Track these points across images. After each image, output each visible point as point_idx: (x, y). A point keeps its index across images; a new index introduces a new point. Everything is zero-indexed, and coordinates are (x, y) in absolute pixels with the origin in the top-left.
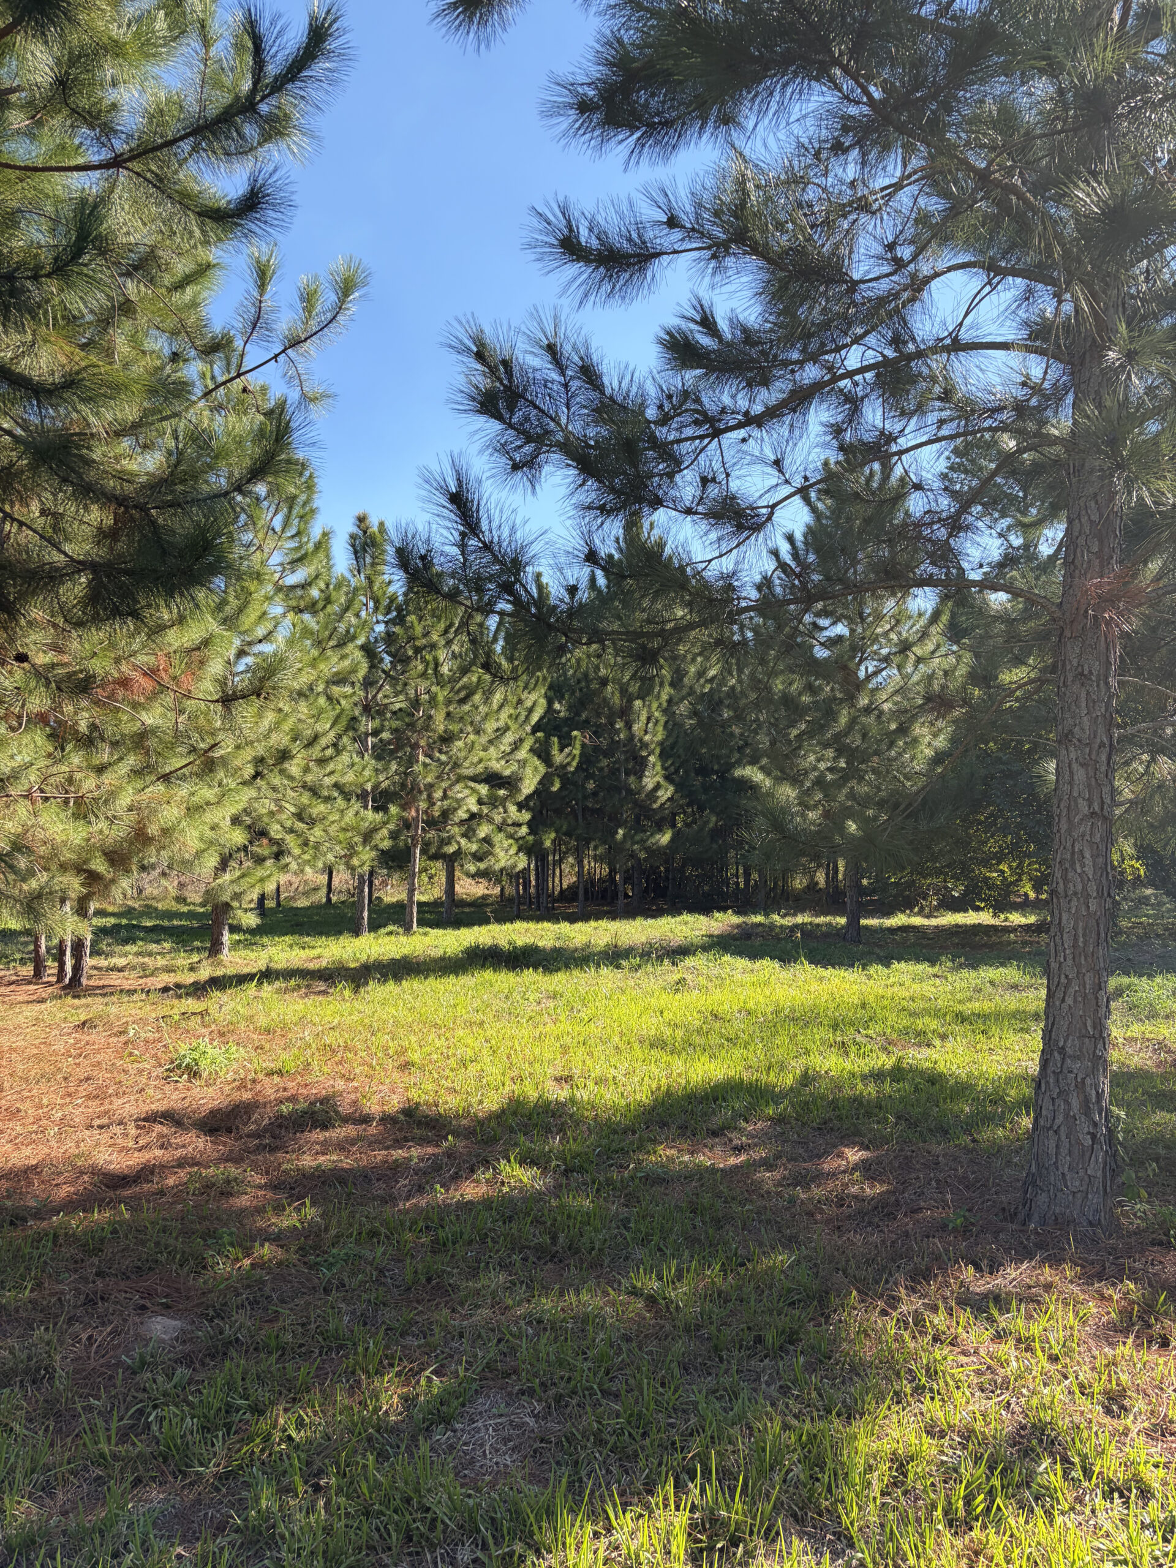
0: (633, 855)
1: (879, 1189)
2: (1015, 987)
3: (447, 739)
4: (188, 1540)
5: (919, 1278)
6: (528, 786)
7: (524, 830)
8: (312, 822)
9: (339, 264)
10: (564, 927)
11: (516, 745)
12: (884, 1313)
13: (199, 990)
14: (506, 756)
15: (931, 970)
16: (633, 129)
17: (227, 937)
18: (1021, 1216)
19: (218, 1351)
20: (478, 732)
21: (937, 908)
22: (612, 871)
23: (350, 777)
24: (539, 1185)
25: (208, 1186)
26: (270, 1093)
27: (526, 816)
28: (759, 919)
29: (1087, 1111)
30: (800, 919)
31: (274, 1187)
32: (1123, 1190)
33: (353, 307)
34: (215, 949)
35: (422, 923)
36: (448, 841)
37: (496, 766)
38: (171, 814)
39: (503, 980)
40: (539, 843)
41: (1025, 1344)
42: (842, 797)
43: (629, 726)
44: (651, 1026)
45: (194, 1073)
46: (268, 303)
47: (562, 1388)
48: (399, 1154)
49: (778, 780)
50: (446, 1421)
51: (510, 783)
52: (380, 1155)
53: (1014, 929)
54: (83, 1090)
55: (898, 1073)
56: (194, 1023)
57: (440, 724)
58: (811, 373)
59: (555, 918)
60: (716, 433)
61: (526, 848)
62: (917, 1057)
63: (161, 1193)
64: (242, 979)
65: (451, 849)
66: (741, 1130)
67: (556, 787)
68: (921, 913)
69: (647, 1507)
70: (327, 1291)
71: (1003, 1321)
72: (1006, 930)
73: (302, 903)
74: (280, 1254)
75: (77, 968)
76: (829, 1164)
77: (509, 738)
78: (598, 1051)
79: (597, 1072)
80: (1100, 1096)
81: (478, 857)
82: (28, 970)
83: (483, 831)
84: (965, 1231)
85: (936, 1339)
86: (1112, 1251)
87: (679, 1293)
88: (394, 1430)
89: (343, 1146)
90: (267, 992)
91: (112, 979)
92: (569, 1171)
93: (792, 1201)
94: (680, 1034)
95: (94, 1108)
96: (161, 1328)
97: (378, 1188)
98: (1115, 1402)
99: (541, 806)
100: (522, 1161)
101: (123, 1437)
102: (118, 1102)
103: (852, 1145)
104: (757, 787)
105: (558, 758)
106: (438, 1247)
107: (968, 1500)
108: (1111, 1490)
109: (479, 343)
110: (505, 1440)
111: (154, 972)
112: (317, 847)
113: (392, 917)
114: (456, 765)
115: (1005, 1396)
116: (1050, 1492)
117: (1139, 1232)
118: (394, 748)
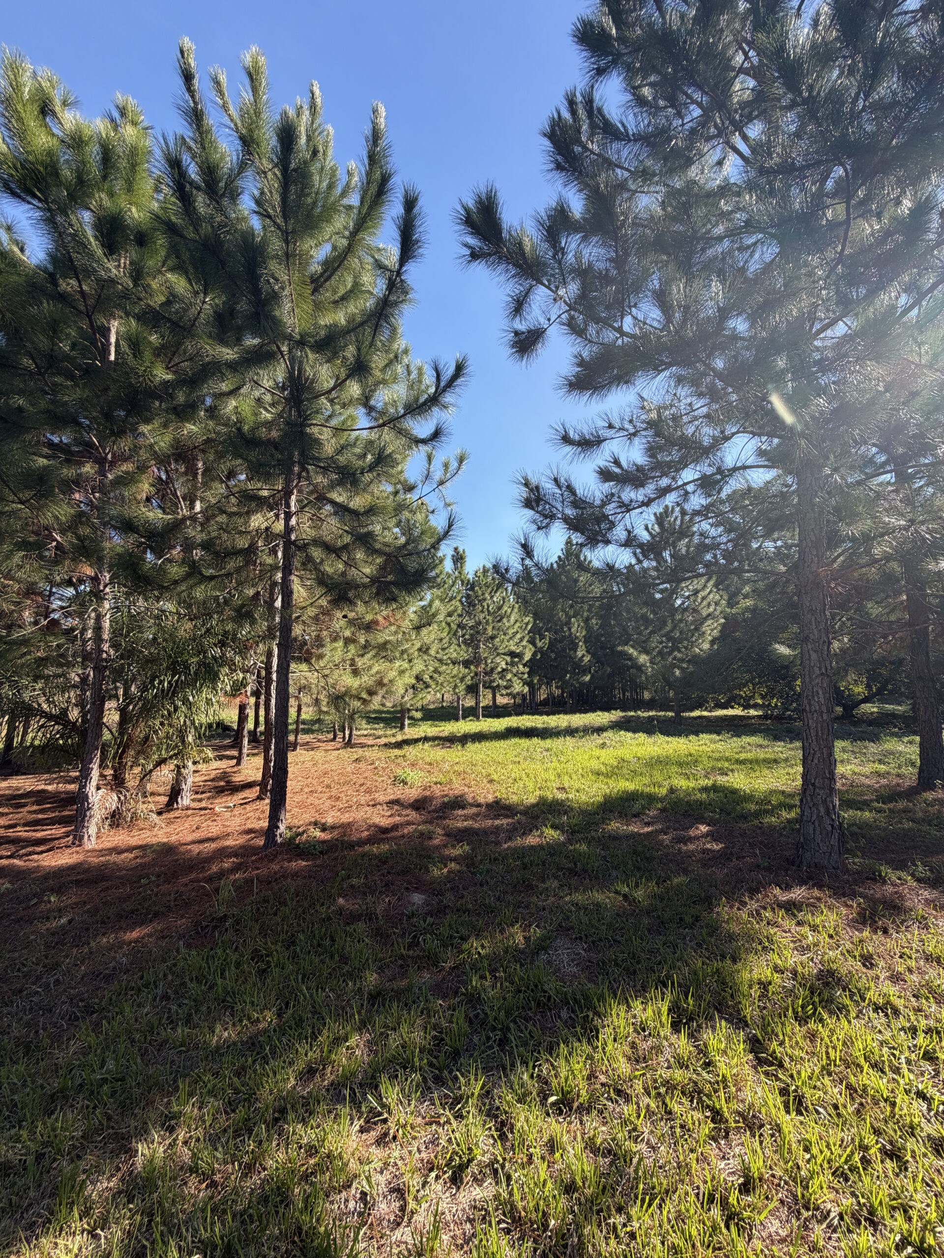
0: (572, 685)
1: (721, 846)
2: (761, 746)
3: (493, 638)
4: (444, 998)
5: (753, 891)
6: (527, 657)
7: (526, 676)
8: (440, 673)
9: (458, 451)
10: (545, 718)
11: (521, 640)
12: (739, 909)
13: (399, 745)
14: (517, 644)
15: (718, 738)
16: (587, 389)
17: (407, 722)
18: (797, 863)
19: (442, 910)
20: (505, 634)
21: (714, 707)
22: (563, 692)
23: (454, 655)
24: (562, 838)
25: (422, 834)
26: (438, 793)
27: (527, 670)
28: (632, 713)
29: (828, 813)
30: (651, 714)
31: (447, 835)
32: (848, 851)
33: (464, 467)
34: (402, 727)
35: (484, 716)
36: (493, 681)
37: (513, 648)
39: (525, 742)
40: (532, 681)
41: (814, 928)
42: (670, 659)
43: (570, 629)
44: (595, 765)
45: (404, 782)
46: (432, 469)
47: (595, 938)
48: (497, 822)
49: (640, 652)
50: (545, 949)
51: (520, 656)
52: (489, 822)
53: (754, 717)
54: (362, 789)
55: (715, 788)
56: (400, 760)
57: (490, 632)
59: (541, 714)
60: (628, 511)
61: (525, 683)
62: (722, 780)
63: (403, 836)
64: (417, 741)
65: (495, 684)
66: (648, 815)
67: (539, 657)
68: (706, 710)
69: (645, 998)
70: (481, 885)
71: (800, 916)
72: (749, 718)
73: (432, 707)
74: (458, 867)
75: (350, 735)
76: (692, 833)
77: (519, 636)
78: (574, 777)
79: (576, 786)
80: (834, 807)
81: (506, 688)
82: (331, 736)
83: (509, 676)
84: (769, 869)
85: (768, 924)
86: (848, 882)
87: (639, 894)
88: (522, 952)
89: (474, 817)
90: (427, 745)
91: (363, 740)
92: (573, 832)
93: (679, 849)
94: (609, 768)
95: (368, 797)
96: (417, 898)
97: (492, 838)
98: (868, 961)
99: (532, 665)
100: (552, 827)
101: (410, 946)
102: (377, 795)
103: (703, 823)
104: (631, 655)
105: (539, 644)
106: (525, 867)
107: (803, 1007)
108: (877, 1008)
109: (526, 479)
110: (573, 960)
111: (379, 737)
112: (442, 684)
113: (471, 713)
114: (496, 649)
115: (810, 955)
116: (845, 1007)
117: (858, 872)
118: (472, 642)
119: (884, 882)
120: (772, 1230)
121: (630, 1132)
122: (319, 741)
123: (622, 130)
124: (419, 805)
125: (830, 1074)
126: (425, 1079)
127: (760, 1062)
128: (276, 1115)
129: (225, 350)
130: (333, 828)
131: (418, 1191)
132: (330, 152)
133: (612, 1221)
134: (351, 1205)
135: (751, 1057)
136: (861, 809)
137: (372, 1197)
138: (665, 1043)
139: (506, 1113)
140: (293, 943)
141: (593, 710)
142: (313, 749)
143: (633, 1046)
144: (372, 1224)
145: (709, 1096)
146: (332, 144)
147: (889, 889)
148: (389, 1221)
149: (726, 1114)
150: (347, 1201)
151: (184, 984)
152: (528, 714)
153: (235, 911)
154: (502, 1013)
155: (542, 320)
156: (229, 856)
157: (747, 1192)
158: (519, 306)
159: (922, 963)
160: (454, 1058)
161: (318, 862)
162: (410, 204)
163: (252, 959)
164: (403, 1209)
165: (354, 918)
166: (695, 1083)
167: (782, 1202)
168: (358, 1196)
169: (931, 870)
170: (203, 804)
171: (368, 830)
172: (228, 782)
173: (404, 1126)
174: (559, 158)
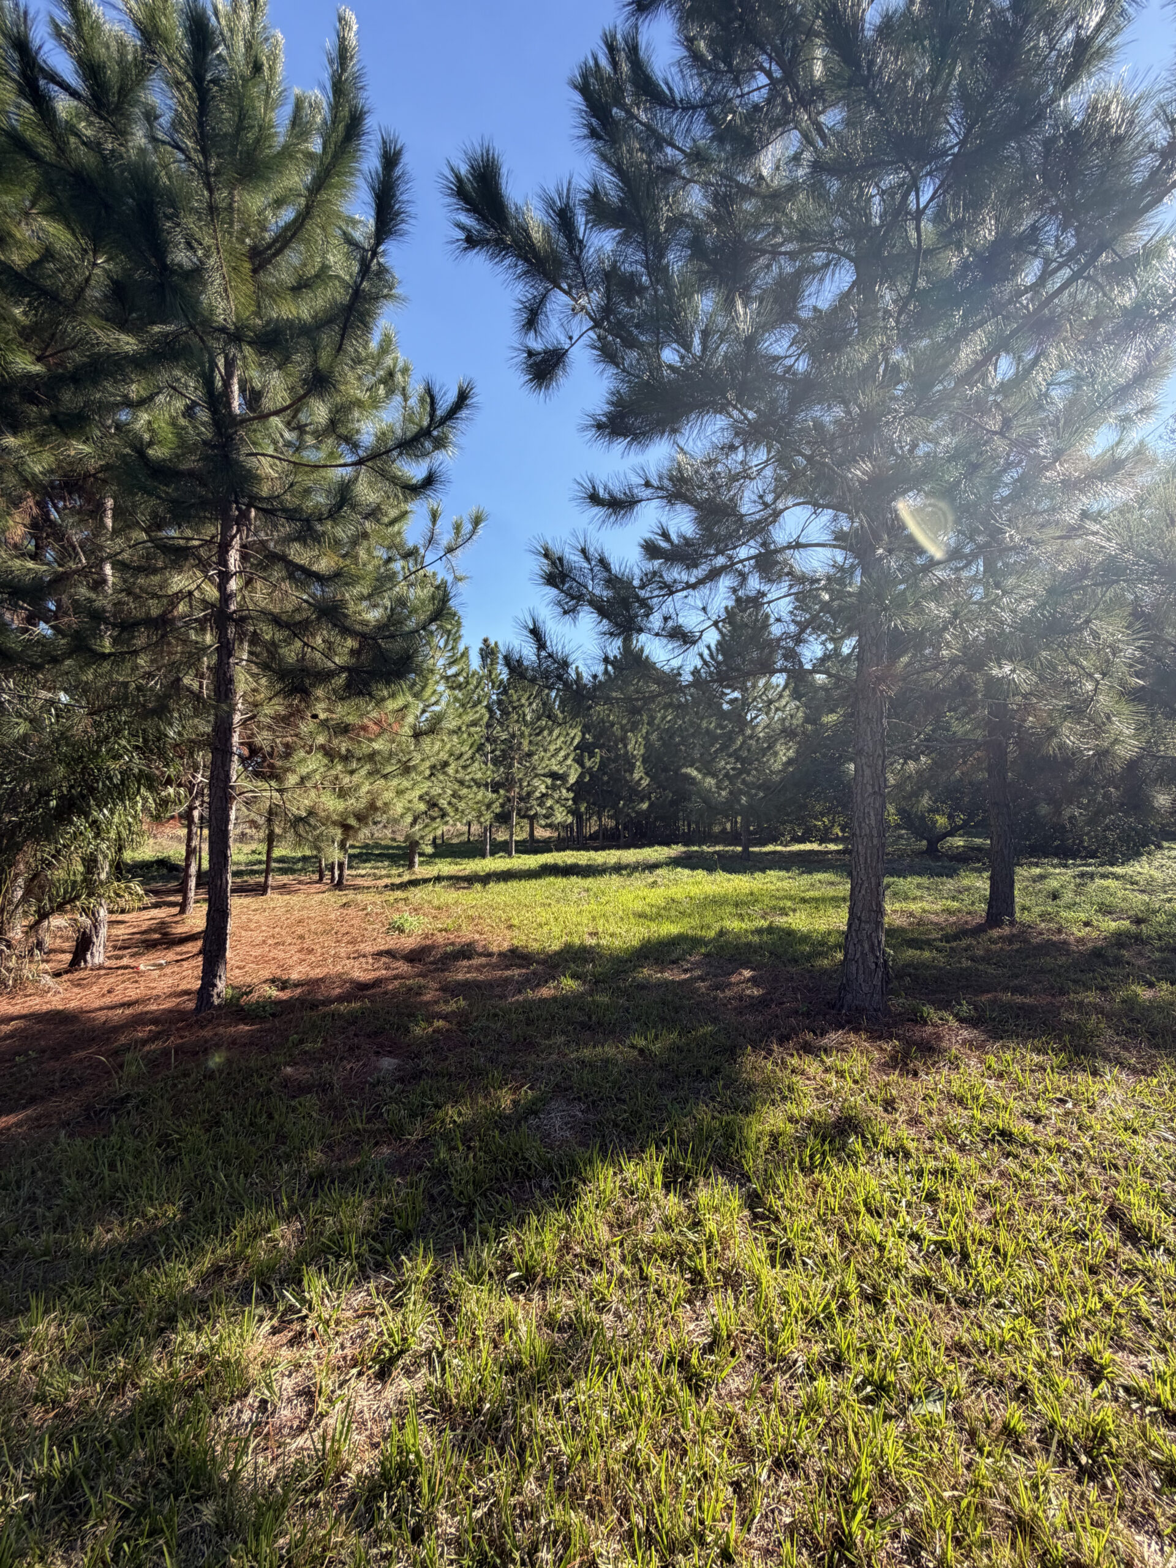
0: (628, 815)
1: (761, 991)
2: (832, 883)
3: (530, 755)
4: (402, 1175)
5: (783, 1039)
6: (572, 779)
7: (570, 802)
8: (460, 798)
9: (473, 510)
10: (592, 854)
11: (566, 757)
12: (765, 1058)
13: (403, 886)
14: (560, 763)
15: (787, 875)
16: (626, 436)
17: (417, 859)
18: (838, 1006)
19: (417, 1076)
20: (545, 751)
21: (790, 841)
22: (617, 824)
23: (479, 775)
24: (581, 989)
25: (410, 989)
26: (441, 941)
27: (571, 795)
28: (696, 848)
29: (872, 949)
30: (717, 848)
31: (444, 990)
32: (892, 992)
33: (480, 531)
34: (411, 865)
35: (517, 851)
36: (531, 808)
37: (555, 768)
38: (388, 795)
39: (560, 882)
40: (578, 809)
41: (840, 1074)
42: (739, 783)
43: (625, 746)
44: (639, 906)
45: (401, 930)
46: (437, 531)
47: (595, 1097)
48: (509, 973)
49: (705, 775)
50: (535, 1113)
51: (563, 777)
52: (498, 973)
53: (831, 852)
54: (346, 939)
55: (770, 930)
56: (401, 904)
57: (526, 747)
58: (720, 561)
59: (587, 849)
60: (671, 593)
61: (570, 812)
62: (781, 921)
63: (386, 993)
64: (426, 881)
65: (532, 813)
66: (688, 961)
67: (587, 779)
68: (781, 844)
69: (641, 1159)
70: (472, 1045)
71: (828, 1061)
72: (827, 853)
73: (455, 841)
74: (447, 1026)
75: (341, 876)
76: (734, 979)
77: (562, 753)
78: (611, 920)
79: (611, 930)
80: (879, 943)
81: (546, 817)
82: (316, 877)
83: (549, 803)
84: (807, 1015)
85: (793, 1071)
86: (886, 1024)
87: (656, 1048)
88: (507, 1118)
89: (479, 969)
90: (438, 887)
91: (359, 882)
92: (597, 982)
93: (715, 998)
94: (654, 910)
95: (350, 948)
96: (388, 1063)
97: (498, 991)
98: (889, 1105)
99: (579, 790)
100: (572, 977)
101: (369, 1120)
102: (363, 945)
103: (746, 968)
104: (694, 779)
105: (588, 764)
106: (529, 1022)
107: (812, 1157)
108: (888, 1153)
109: (546, 550)
110: (566, 1124)
111: (380, 878)
112: (463, 812)
113: (502, 848)
114: (534, 768)
115: (830, 1102)
116: (856, 1154)
117: (900, 1014)
118: (502, 760)
119: (925, 1023)
120: (733, 1387)
121: (597, 1303)
122: (300, 882)
123: (667, 92)
124: (414, 956)
125: (825, 1223)
126: (361, 1266)
127: (756, 1217)
128: (162, 1324)
129: (124, 337)
130: (297, 985)
131: (333, 1392)
132: (280, 68)
133: (555, 1397)
134: (245, 1417)
135: (746, 1212)
136: (921, 949)
137: (273, 1404)
138: (654, 1205)
139: (455, 1295)
140: (218, 1124)
141: (651, 844)
142: (289, 893)
143: (618, 1211)
144: (268, 1434)
145: (690, 1258)
146: (282, 58)
147: (929, 1029)
148: (291, 1427)
149: (706, 1275)
150: (240, 1411)
151: (59, 1182)
152: (572, 849)
153: (141, 1089)
154: (470, 1187)
155: (563, 339)
156: (145, 1024)
157: (712, 1352)
158: (532, 317)
159: (944, 1103)
160: (403, 1242)
161: (268, 1025)
162: (390, 159)
163: (159, 1145)
164: (310, 1413)
165: (303, 1089)
166: (678, 1244)
167: (748, 1357)
168: (256, 1404)
169: (976, 1009)
170: (125, 961)
171: (341, 987)
172: (166, 934)
173: (327, 1323)
174: (594, 121)
